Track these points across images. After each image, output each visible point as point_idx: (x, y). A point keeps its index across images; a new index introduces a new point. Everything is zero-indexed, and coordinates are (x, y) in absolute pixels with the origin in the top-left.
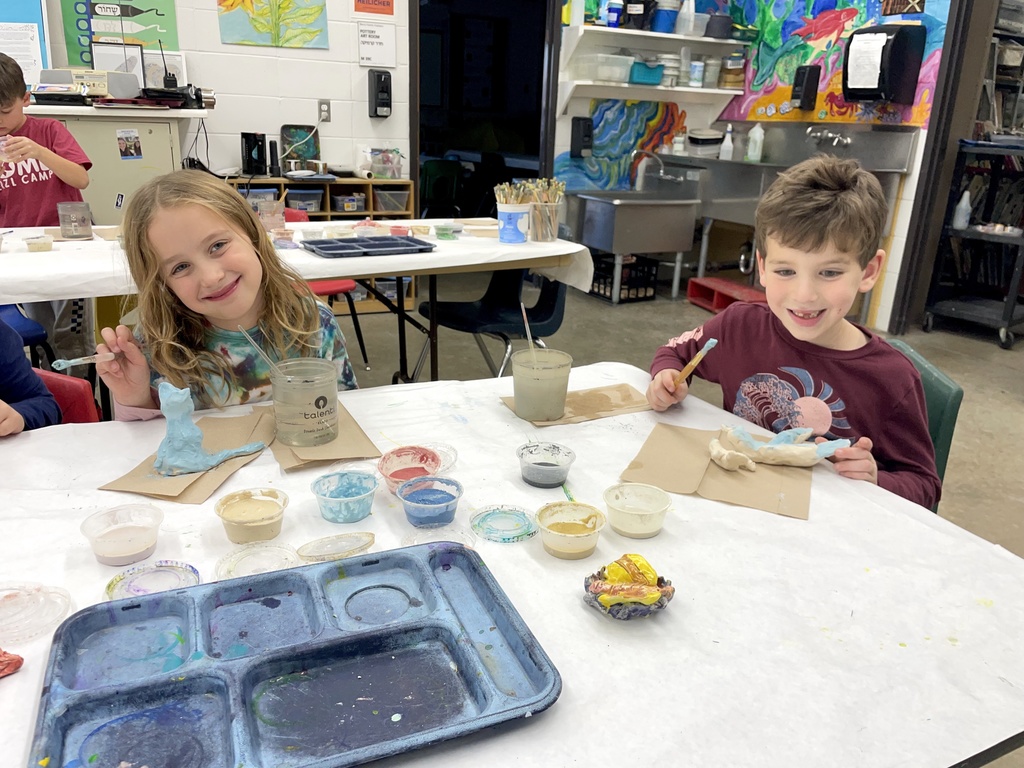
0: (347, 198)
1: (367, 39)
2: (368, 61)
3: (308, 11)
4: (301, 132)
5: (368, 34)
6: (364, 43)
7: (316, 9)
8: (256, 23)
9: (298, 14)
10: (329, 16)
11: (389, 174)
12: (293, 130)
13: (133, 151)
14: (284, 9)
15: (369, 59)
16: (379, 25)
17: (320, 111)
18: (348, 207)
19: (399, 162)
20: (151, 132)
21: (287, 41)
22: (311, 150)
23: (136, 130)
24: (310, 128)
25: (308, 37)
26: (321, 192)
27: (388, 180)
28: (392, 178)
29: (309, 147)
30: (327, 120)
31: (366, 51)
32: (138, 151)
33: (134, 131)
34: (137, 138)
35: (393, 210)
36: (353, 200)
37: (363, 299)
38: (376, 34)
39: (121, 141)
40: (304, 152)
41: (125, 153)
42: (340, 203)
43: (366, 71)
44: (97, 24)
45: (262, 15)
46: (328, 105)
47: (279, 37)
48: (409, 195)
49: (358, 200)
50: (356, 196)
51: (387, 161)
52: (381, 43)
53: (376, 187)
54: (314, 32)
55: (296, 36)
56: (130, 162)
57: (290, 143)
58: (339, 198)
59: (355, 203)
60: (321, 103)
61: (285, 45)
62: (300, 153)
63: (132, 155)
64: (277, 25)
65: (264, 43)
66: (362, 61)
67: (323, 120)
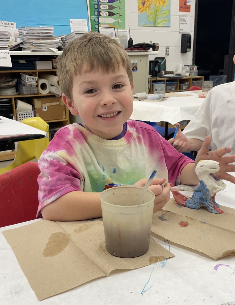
1: (182, 22)
2: (182, 31)
3: (165, 12)
5: (183, 20)
6: (181, 24)
7: (168, 11)
8: (149, 17)
9: (162, 13)
10: (171, 14)
12: (158, 59)
13: (135, 69)
14: (158, 11)
15: (182, 30)
16: (186, 16)
17: (166, 51)
18: (184, 88)
20: (141, 61)
21: (158, 24)
22: (163, 67)
23: (136, 60)
24: (163, 58)
25: (164, 22)
26: (177, 82)
30: (168, 55)
31: (182, 27)
32: (136, 68)
34: (137, 63)
36: (185, 85)
38: (185, 20)
41: (133, 69)
43: (181, 35)
44: (101, 20)
45: (151, 14)
46: (169, 48)
47: (155, 22)
49: (187, 85)
52: (186, 24)
54: (166, 20)
55: (161, 22)
56: (134, 73)
58: (182, 84)
60: (166, 48)
61: (158, 26)
64: (156, 18)
65: (151, 25)
66: (180, 31)
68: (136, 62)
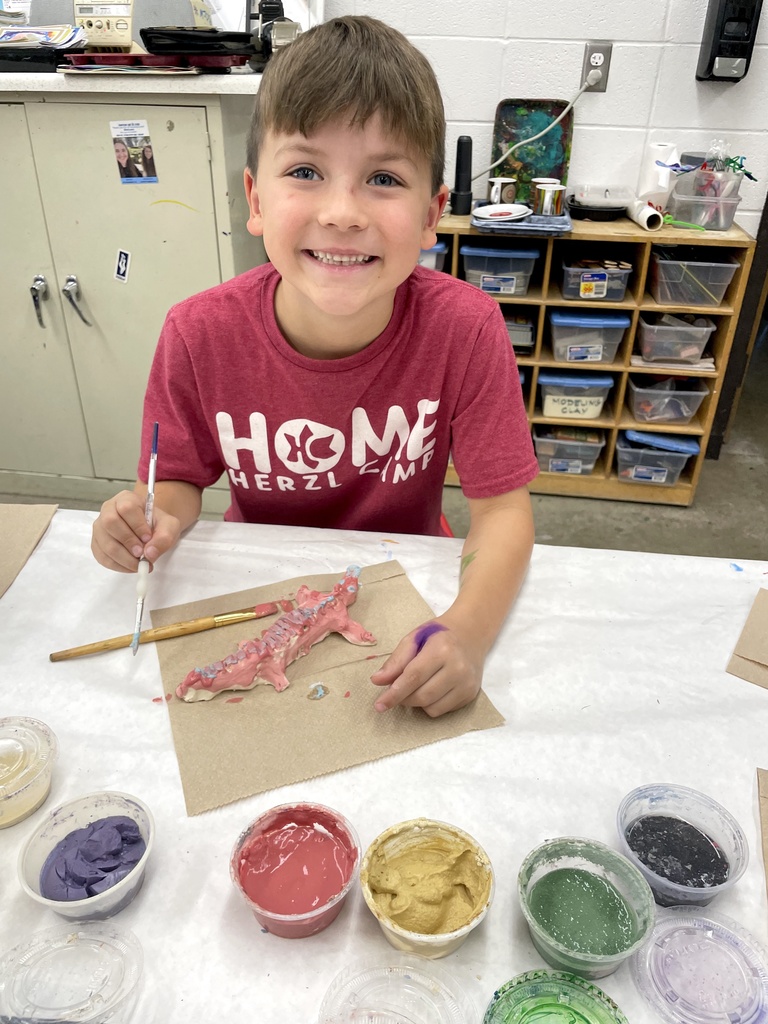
0: (587, 273)
4: (538, 116)
11: (704, 217)
12: (522, 111)
13: (140, 167)
17: (588, 66)
18: (588, 290)
19: (736, 189)
20: (171, 127)
22: (553, 153)
23: (143, 122)
24: (558, 106)
26: (533, 255)
27: (696, 234)
28: (708, 227)
29: (549, 146)
30: (599, 87)
32: (150, 166)
33: (141, 125)
34: (146, 139)
35: (693, 301)
36: (602, 277)
37: (584, 472)
39: (120, 146)
40: (537, 159)
41: (127, 172)
42: (572, 280)
46: (608, 52)
48: (738, 271)
49: (613, 278)
50: (611, 267)
51: (706, 187)
53: (661, 250)
56: (138, 189)
57: (512, 139)
58: (572, 270)
59: (605, 283)
60: (590, 51)
62: (529, 160)
63: (140, 175)
67: (589, 89)
68: (143, 130)
